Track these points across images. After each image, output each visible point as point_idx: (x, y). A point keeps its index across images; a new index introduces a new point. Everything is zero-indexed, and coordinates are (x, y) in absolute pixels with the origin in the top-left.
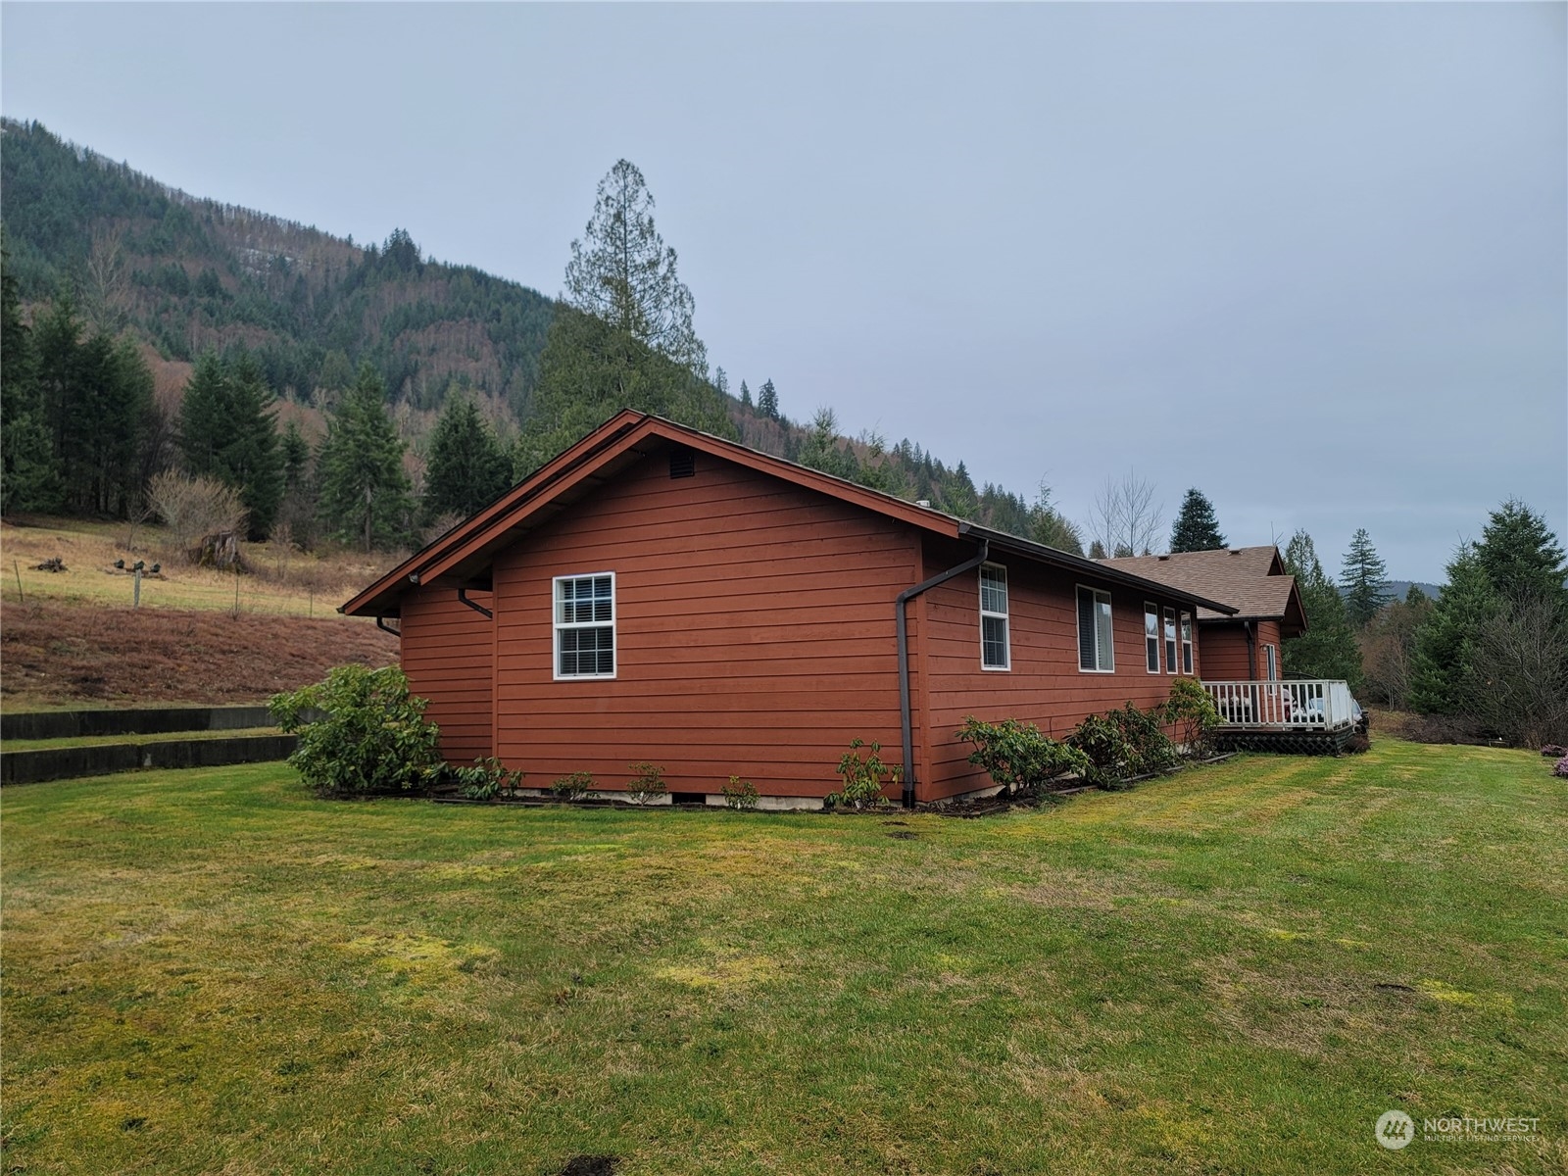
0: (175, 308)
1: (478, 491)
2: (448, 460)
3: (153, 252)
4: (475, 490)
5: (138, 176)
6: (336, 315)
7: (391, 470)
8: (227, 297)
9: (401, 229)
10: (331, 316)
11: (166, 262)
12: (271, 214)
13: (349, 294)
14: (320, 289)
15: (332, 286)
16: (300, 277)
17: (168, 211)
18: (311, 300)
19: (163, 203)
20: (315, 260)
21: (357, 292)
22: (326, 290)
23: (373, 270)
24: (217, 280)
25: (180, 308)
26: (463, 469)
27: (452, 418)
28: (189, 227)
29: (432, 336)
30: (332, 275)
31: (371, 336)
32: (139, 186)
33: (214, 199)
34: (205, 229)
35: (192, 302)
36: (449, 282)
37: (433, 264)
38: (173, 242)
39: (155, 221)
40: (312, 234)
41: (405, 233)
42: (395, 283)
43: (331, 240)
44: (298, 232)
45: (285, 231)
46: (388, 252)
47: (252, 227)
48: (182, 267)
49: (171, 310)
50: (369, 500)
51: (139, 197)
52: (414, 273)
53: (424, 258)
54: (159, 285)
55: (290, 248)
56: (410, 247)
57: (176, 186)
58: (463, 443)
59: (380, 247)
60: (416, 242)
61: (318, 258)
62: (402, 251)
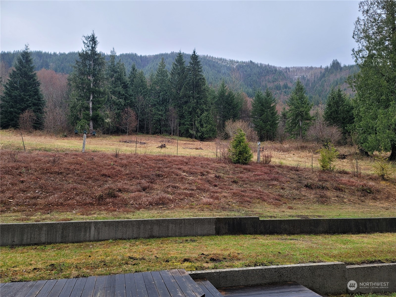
0: (278, 93)
1: (342, 118)
2: (331, 109)
3: (273, 82)
4: (341, 118)
5: (271, 66)
6: (317, 87)
7: (307, 114)
8: (289, 88)
9: (335, 59)
10: (316, 87)
11: (276, 83)
12: (301, 66)
13: (320, 80)
14: (313, 81)
15: (316, 80)
16: (308, 79)
17: (277, 72)
18: (310, 85)
19: (276, 70)
20: (312, 74)
21: (323, 79)
22: (314, 81)
23: (327, 73)
24: (287, 85)
25: (279, 93)
26: (336, 112)
27: (332, 95)
28: (281, 74)
29: (345, 85)
30: (316, 77)
31: (327, 89)
32: (271, 68)
33: (287, 67)
34: (285, 74)
35: (281, 91)
36: (350, 70)
37: (345, 66)
38: (278, 78)
39: (274, 75)
40: (311, 68)
41: (336, 60)
42: (334, 74)
43: (316, 68)
44: (308, 69)
45: (304, 69)
46: (331, 67)
47: (296, 71)
48: (279, 84)
49: (277, 94)
50: (300, 125)
51: (270, 70)
52: (339, 70)
53: (342, 65)
54: (274, 89)
55: (306, 73)
56: (338, 63)
57: (279, 66)
58: (337, 103)
59: (329, 66)
60: (339, 62)
61: (313, 73)
62: (336, 65)
